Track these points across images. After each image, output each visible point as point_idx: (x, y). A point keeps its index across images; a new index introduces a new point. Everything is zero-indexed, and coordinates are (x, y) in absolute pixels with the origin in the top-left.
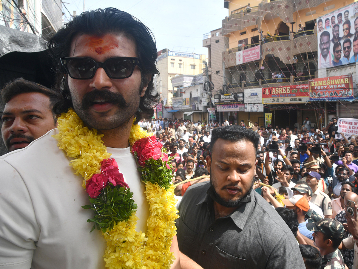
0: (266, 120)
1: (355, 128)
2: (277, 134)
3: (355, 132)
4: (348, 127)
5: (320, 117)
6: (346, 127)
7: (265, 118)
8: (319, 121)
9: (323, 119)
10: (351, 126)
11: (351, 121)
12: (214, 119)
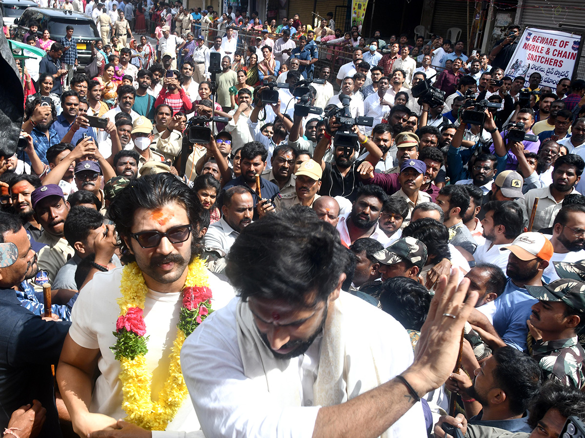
0: (353, 15)
1: (560, 53)
2: (376, 53)
3: (556, 62)
4: (545, 50)
5: (476, 16)
6: (539, 50)
7: (353, 11)
8: (473, 24)
9: (483, 21)
10: (552, 48)
11: (554, 37)
12: (236, 5)
